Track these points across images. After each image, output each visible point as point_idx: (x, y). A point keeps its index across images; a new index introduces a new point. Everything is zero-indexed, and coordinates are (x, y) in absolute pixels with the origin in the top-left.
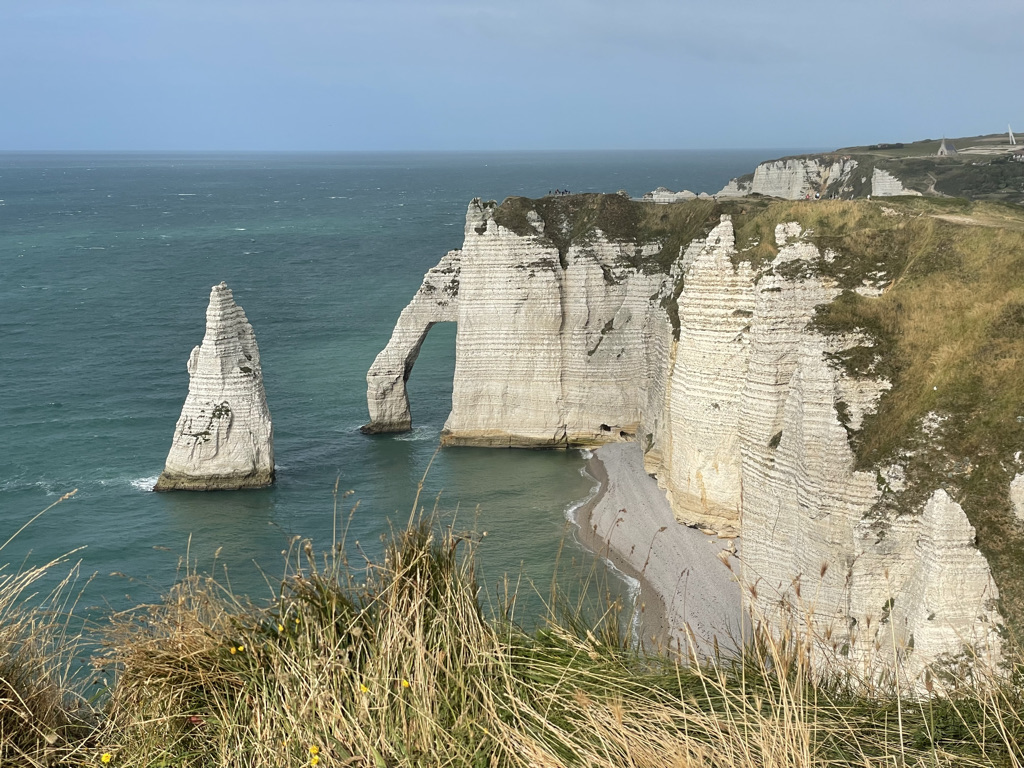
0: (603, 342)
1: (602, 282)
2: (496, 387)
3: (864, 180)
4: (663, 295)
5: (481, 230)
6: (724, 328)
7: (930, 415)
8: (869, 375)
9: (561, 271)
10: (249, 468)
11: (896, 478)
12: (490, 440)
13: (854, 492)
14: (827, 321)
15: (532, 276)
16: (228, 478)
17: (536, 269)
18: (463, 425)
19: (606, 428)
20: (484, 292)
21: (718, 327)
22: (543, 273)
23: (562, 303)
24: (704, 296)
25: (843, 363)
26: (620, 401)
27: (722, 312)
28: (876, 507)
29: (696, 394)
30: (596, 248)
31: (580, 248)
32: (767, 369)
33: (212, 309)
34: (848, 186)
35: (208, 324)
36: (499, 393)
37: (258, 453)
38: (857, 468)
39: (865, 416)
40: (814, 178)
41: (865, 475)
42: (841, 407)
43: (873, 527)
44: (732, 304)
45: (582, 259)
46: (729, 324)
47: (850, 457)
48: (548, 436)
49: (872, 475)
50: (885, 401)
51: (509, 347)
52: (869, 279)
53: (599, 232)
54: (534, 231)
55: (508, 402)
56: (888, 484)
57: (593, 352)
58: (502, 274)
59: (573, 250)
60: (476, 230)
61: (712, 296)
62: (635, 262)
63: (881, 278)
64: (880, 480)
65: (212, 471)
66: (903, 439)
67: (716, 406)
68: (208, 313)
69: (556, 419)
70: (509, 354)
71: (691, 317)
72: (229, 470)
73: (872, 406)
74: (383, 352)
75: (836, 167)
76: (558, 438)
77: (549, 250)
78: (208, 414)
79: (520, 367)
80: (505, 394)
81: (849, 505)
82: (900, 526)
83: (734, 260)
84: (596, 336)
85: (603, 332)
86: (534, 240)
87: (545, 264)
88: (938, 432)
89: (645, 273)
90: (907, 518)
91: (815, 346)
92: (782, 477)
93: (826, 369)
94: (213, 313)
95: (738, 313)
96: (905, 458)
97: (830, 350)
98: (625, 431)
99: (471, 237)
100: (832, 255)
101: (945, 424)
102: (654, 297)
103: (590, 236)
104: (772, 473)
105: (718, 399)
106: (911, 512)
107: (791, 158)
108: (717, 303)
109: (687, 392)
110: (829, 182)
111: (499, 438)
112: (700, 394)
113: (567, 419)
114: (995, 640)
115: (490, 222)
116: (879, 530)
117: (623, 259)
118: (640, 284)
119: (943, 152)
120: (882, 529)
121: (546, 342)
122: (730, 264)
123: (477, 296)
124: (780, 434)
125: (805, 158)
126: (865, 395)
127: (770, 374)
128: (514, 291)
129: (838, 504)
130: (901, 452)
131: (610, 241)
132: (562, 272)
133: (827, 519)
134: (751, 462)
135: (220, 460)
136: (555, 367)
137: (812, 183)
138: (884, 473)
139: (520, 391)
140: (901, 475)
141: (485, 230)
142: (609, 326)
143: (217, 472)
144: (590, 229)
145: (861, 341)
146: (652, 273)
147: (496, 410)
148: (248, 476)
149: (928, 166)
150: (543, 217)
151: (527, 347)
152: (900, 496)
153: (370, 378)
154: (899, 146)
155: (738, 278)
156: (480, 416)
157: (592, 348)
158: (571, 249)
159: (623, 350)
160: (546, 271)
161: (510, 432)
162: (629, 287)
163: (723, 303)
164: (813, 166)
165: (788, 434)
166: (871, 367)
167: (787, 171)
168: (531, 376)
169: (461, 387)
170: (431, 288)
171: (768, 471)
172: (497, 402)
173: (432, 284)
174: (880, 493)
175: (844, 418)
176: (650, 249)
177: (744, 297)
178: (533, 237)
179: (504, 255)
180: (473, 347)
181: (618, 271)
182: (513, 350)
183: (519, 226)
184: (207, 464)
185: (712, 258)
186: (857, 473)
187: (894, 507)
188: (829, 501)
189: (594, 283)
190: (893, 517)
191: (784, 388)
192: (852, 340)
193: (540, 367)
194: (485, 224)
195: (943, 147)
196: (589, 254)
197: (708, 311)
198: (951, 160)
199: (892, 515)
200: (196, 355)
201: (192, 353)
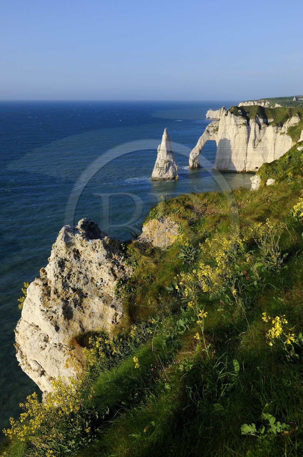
0: (259, 145)
1: (259, 129)
5: (226, 115)
10: (173, 176)
15: (240, 127)
16: (167, 179)
17: (241, 125)
18: (218, 167)
19: (257, 168)
22: (244, 127)
23: (248, 135)
26: (262, 161)
30: (257, 120)
31: (253, 120)
35: (163, 139)
36: (229, 159)
45: (253, 123)
48: (241, 170)
53: (258, 116)
54: (240, 115)
57: (256, 147)
58: (232, 127)
62: (267, 124)
65: (164, 177)
68: (163, 136)
69: (244, 165)
72: (169, 177)
74: (195, 148)
76: (244, 170)
77: (245, 120)
78: (163, 163)
84: (256, 144)
85: (258, 142)
86: (241, 118)
87: (244, 124)
89: (272, 126)
94: (165, 136)
102: (277, 133)
107: (250, 101)
113: (247, 166)
115: (229, 113)
117: (263, 123)
118: (270, 130)
119: (295, 99)
121: (243, 145)
128: (235, 131)
131: (261, 118)
132: (248, 126)
135: (166, 174)
136: (245, 152)
139: (235, 158)
141: (228, 115)
142: (260, 141)
146: (274, 127)
147: (227, 163)
148: (173, 179)
149: (291, 103)
151: (237, 146)
153: (190, 155)
154: (280, 98)
156: (223, 165)
158: (250, 120)
159: (264, 147)
161: (231, 169)
162: (267, 130)
168: (238, 154)
169: (219, 157)
170: (208, 131)
172: (228, 161)
176: (271, 120)
179: (233, 122)
180: (223, 146)
181: (263, 126)
183: (237, 114)
184: (163, 175)
189: (256, 129)
193: (240, 152)
194: (227, 113)
198: (297, 102)
200: (160, 147)
201: (159, 147)
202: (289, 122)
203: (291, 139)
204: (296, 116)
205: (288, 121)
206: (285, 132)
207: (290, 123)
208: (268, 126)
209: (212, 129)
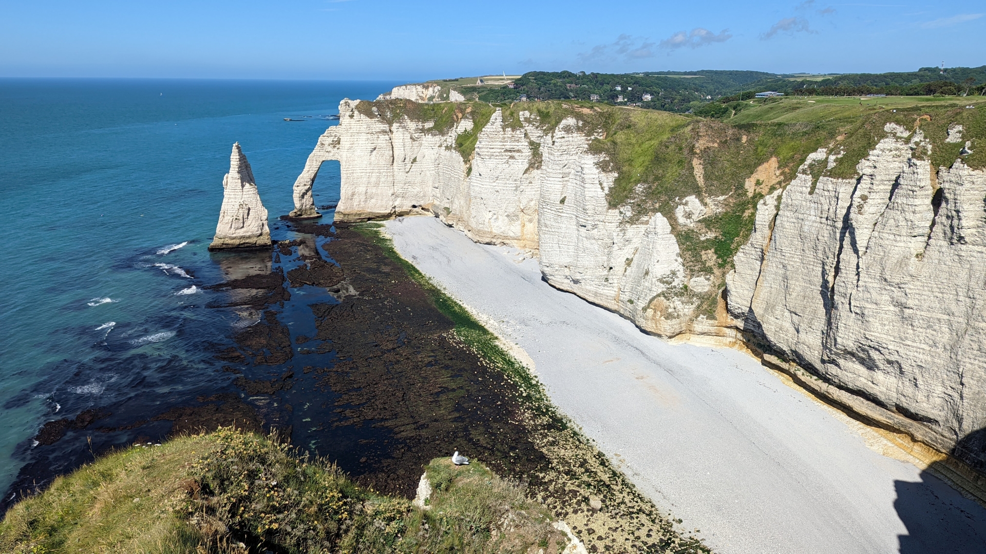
0: (412, 167)
1: (410, 140)
2: (362, 189)
3: (445, 95)
4: (445, 145)
5: (351, 116)
6: (500, 157)
7: (639, 185)
8: (610, 171)
9: (390, 135)
10: (259, 232)
11: (628, 211)
12: (360, 215)
13: (609, 218)
14: (594, 149)
15: (378, 138)
16: (249, 237)
17: (380, 134)
18: (347, 208)
19: (414, 206)
20: (354, 145)
21: (497, 157)
22: (383, 136)
23: (393, 150)
24: (490, 144)
25: (600, 166)
26: (422, 194)
27: (499, 150)
28: (621, 223)
29: (487, 187)
30: (406, 124)
31: (399, 125)
32: (559, 171)
33: (234, 155)
34: (438, 98)
35: (232, 163)
36: (363, 193)
37: (263, 225)
38: (609, 208)
39: (610, 188)
40: (421, 95)
41: (614, 211)
42: (601, 184)
43: (621, 231)
44: (503, 147)
45: (401, 130)
46: (503, 156)
47: (606, 204)
48: (388, 211)
49: (617, 211)
50: (617, 181)
51: (368, 171)
52: (596, 132)
53: (406, 117)
54: (376, 116)
55: (368, 197)
56: (625, 214)
57: (408, 172)
58: (364, 137)
59: (395, 125)
60: (349, 116)
61: (496, 144)
62: (423, 131)
63: (600, 132)
64: (621, 213)
65: (241, 234)
66: (629, 196)
67: (498, 191)
68: (231, 157)
69: (391, 203)
70: (368, 174)
71: (484, 153)
72: (249, 234)
73: (612, 184)
74: (301, 175)
75: (431, 89)
76: (392, 212)
77: (385, 125)
78: (237, 207)
79: (373, 180)
80: (366, 193)
81: (607, 224)
82: (631, 230)
83: (504, 128)
84: (408, 166)
85: (412, 163)
86: (377, 121)
87: (384, 132)
88: (642, 192)
89: (432, 135)
90: (635, 226)
91: (590, 161)
92: (567, 215)
93: (595, 169)
94: (235, 157)
95: (506, 151)
96: (630, 203)
97: (596, 161)
98: (424, 207)
99: (345, 120)
100: (581, 123)
101: (645, 189)
102: (440, 146)
103: (403, 119)
104: (562, 214)
105: (498, 188)
106: (635, 224)
108: (497, 147)
109: (482, 186)
110: (428, 96)
111: (364, 214)
112: (489, 187)
113: (396, 204)
114: (681, 268)
115: (356, 113)
116: (623, 232)
117: (417, 130)
118: (429, 141)
119: (479, 83)
120: (624, 231)
121: (386, 168)
122: (501, 130)
123: (350, 149)
124: (565, 197)
125: (415, 85)
126: (609, 179)
127: (560, 173)
128: (370, 145)
129: (602, 223)
130: (629, 201)
131: (412, 121)
133: (596, 229)
134: (549, 211)
135: (245, 229)
136: (390, 180)
137: (420, 96)
138: (622, 210)
139: (374, 191)
140: (630, 210)
141: (353, 116)
142: (415, 160)
143: (244, 234)
144: (401, 116)
145: (605, 157)
146: (435, 135)
147: (362, 200)
148: (259, 236)
149: (474, 89)
150: (379, 110)
151: (377, 171)
152: (631, 218)
153: (294, 188)
154: (457, 80)
155: (506, 136)
156: (355, 204)
157: (407, 170)
159: (422, 171)
160: (385, 135)
161: (369, 211)
162: (423, 142)
163: (499, 147)
164: (420, 88)
165: (570, 198)
166: (610, 168)
167: (407, 91)
168: (379, 184)
169: (345, 190)
170: (322, 144)
171: (560, 214)
172: (363, 198)
173: (323, 142)
174: (621, 218)
175: (602, 188)
176: (430, 125)
177: (508, 144)
178: (377, 119)
179: (364, 128)
180: (350, 172)
181: (416, 135)
182: (370, 173)
183: (370, 115)
184: (238, 231)
185: (494, 127)
186: (610, 210)
187: (629, 222)
188: (598, 223)
189: (406, 140)
190: (629, 226)
191: (566, 179)
192: (603, 157)
193: (383, 179)
194: (353, 113)
195: (479, 81)
196: (404, 127)
197: (492, 150)
198: (482, 87)
199: (628, 225)
200: (227, 178)
201: (225, 177)
202: (457, 128)
203: (462, 159)
204: (468, 118)
205: (455, 127)
206: (451, 146)
207: (458, 130)
208: (425, 135)
209: (330, 140)
